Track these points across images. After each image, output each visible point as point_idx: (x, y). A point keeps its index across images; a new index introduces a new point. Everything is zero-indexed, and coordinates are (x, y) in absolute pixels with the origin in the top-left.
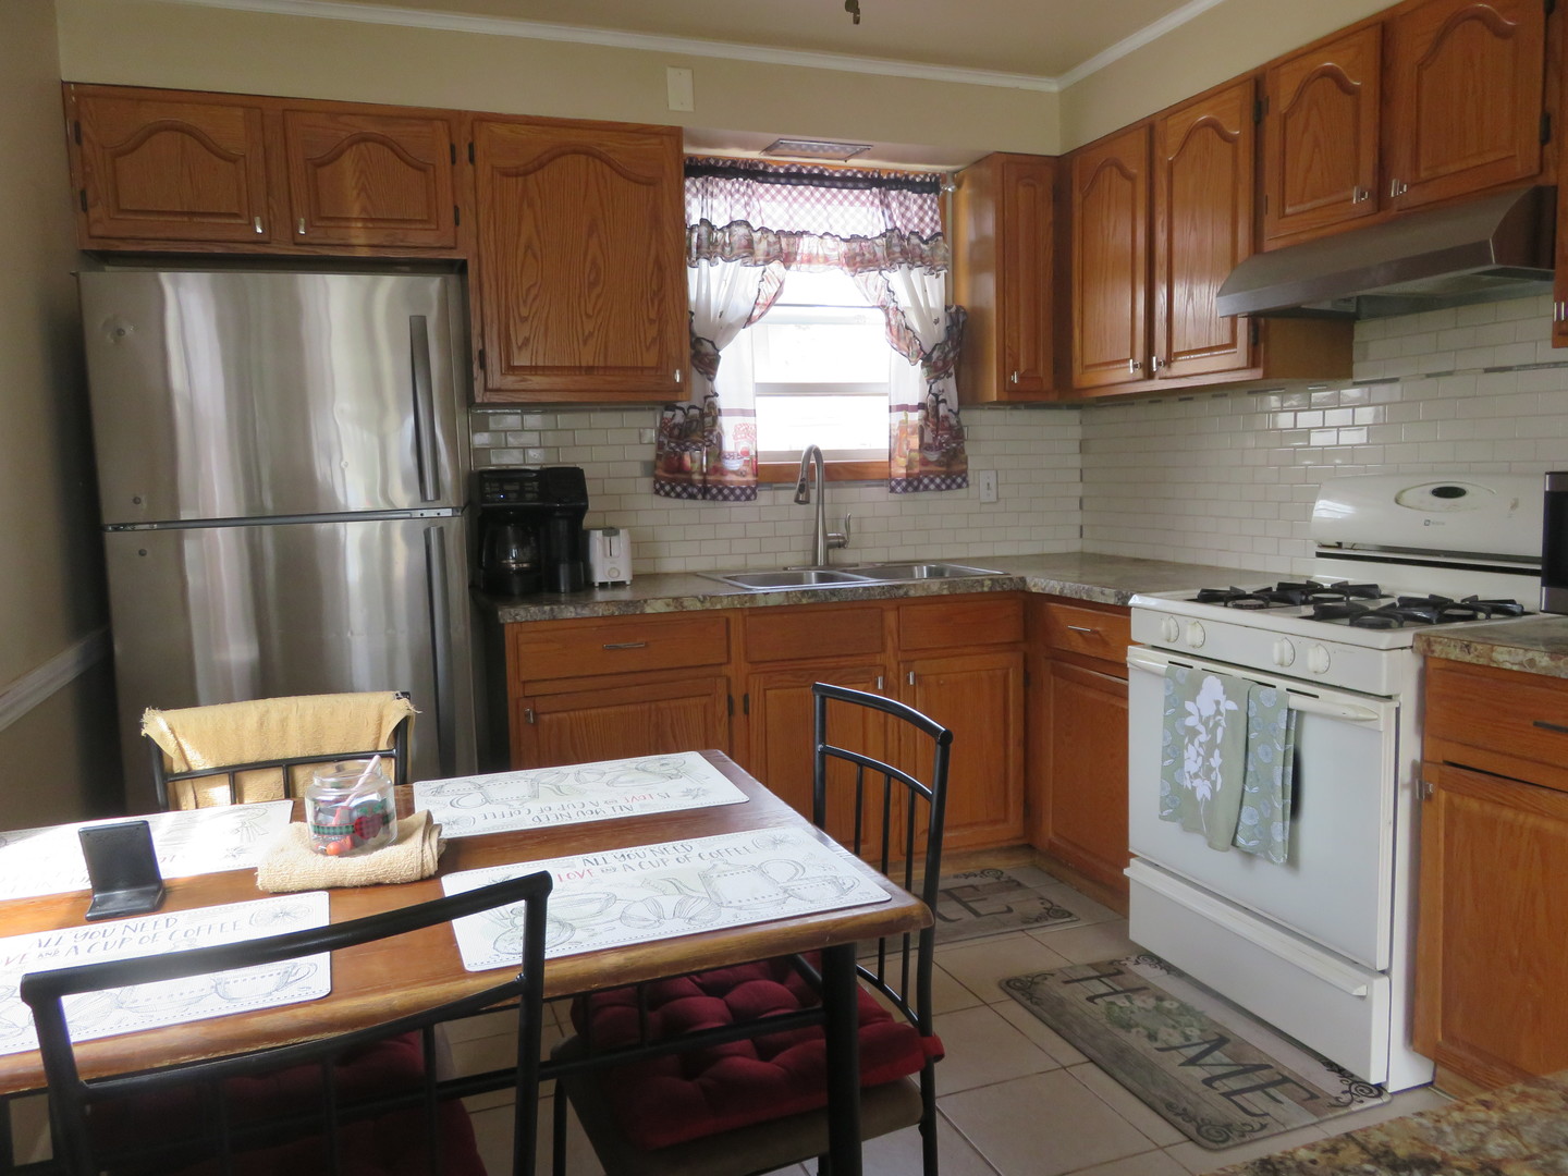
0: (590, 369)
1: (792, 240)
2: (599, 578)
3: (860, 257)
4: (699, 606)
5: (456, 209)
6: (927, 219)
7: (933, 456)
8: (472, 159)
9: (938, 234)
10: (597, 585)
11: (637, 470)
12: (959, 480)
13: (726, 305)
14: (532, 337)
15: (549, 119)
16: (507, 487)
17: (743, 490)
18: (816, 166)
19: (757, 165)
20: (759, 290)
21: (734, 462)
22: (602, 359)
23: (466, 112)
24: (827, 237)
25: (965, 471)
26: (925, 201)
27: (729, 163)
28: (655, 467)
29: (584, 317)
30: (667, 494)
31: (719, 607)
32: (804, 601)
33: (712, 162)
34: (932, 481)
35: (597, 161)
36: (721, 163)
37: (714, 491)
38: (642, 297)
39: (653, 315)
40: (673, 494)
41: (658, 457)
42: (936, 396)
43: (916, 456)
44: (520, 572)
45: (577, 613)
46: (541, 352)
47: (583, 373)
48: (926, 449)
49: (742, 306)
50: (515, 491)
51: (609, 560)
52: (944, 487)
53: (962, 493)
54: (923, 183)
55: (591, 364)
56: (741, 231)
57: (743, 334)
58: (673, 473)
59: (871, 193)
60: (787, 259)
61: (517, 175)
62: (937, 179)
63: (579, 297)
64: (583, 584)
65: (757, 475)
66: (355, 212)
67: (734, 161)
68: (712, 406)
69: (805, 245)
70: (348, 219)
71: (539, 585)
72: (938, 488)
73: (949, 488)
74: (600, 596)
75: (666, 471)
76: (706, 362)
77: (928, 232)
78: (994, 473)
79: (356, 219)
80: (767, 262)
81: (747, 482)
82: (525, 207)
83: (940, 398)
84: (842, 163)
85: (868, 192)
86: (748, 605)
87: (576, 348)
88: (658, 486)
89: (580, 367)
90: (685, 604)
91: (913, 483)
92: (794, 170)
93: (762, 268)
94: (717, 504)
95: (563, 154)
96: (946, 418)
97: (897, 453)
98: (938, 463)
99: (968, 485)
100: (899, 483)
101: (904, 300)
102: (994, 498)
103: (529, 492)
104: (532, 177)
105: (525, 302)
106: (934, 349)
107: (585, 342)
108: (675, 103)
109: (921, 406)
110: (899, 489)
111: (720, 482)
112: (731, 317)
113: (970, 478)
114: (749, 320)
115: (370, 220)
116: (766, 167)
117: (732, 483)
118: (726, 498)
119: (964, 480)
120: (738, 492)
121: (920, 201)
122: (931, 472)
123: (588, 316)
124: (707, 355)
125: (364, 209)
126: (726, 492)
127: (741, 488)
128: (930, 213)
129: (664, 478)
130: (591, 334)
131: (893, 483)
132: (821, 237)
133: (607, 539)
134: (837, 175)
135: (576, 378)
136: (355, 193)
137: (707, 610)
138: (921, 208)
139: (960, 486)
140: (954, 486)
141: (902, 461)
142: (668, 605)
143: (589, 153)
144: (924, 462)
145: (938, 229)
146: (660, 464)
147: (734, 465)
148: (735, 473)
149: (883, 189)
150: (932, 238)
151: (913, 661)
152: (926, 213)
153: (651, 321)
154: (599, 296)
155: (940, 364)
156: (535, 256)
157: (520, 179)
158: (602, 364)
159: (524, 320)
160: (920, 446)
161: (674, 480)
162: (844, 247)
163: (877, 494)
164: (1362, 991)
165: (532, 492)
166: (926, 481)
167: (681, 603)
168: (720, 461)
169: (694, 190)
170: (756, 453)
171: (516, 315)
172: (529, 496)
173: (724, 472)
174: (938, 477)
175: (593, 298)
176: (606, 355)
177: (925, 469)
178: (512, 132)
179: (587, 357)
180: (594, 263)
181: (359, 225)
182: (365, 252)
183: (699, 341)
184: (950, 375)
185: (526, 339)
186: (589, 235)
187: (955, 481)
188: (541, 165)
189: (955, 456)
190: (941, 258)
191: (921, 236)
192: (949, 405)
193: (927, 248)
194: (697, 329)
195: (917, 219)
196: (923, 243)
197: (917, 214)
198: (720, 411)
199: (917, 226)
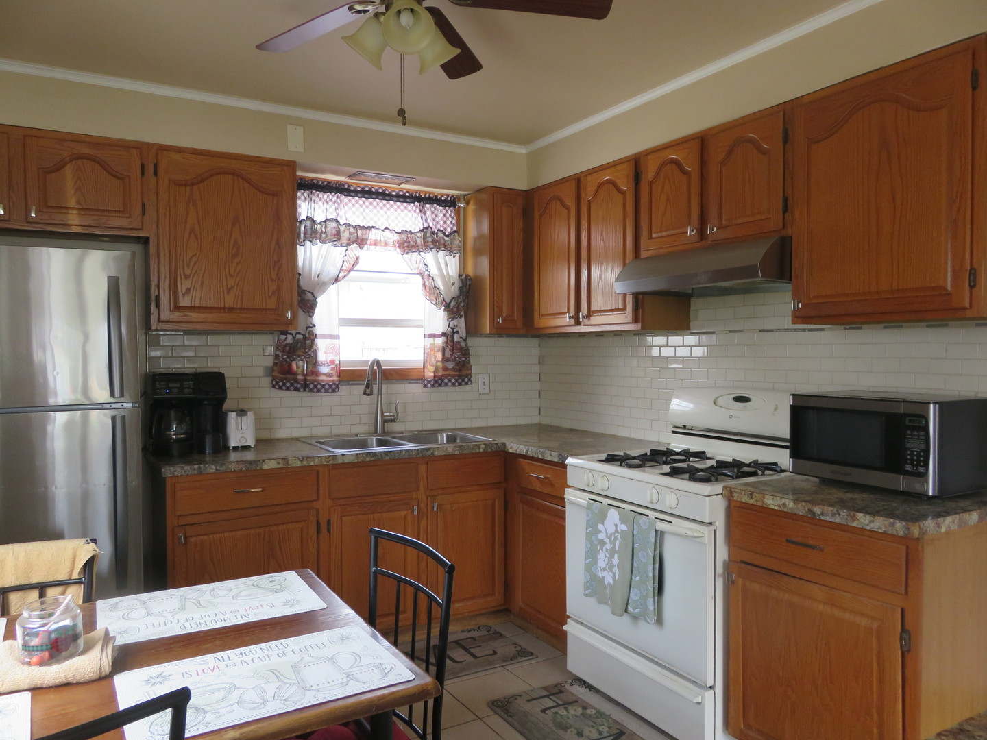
0: (231, 310)
1: (364, 232)
2: (233, 443)
3: (407, 244)
4: (299, 464)
5: (143, 205)
6: (448, 222)
7: (451, 365)
8: (155, 174)
9: (455, 232)
10: (231, 448)
11: (260, 372)
12: (466, 380)
13: (322, 270)
14: (192, 288)
15: (209, 151)
16: (171, 385)
17: (330, 386)
18: (380, 188)
19: (343, 185)
20: (343, 261)
21: (324, 368)
22: (239, 302)
23: (153, 144)
24: (387, 230)
25: (470, 374)
26: (447, 211)
27: (326, 183)
28: (273, 371)
29: (228, 277)
30: (280, 388)
31: (312, 464)
32: (368, 459)
33: (315, 182)
34: (450, 380)
35: (241, 180)
36: (321, 183)
37: (311, 386)
38: (267, 265)
39: (274, 276)
40: (284, 388)
41: (275, 364)
42: (453, 329)
43: (440, 365)
44: (177, 440)
45: (216, 469)
46: (198, 297)
47: (226, 311)
48: (446, 361)
49: (333, 271)
50: (176, 388)
51: (240, 432)
52: (457, 384)
53: (468, 387)
54: (446, 200)
55: (232, 306)
56: (332, 225)
57: (332, 288)
58: (284, 374)
59: (414, 205)
60: (361, 243)
61: (186, 185)
62: (455, 199)
63: (225, 263)
64: (222, 447)
65: (340, 376)
66: (72, 203)
67: (329, 182)
68: (311, 333)
69: (373, 235)
70: (67, 208)
71: (191, 449)
72: (453, 385)
73: (460, 384)
74: (233, 456)
75: (281, 373)
76: (307, 304)
77: (449, 230)
78: (488, 375)
79: (73, 208)
80: (349, 244)
81: (333, 381)
82: (191, 205)
83: (455, 330)
84: (397, 186)
85: (412, 204)
86: (331, 462)
87: (222, 297)
88: (274, 383)
89: (224, 308)
90: (290, 462)
91: (438, 382)
92: (367, 189)
93: (345, 248)
94: (313, 394)
95: (218, 174)
96: (459, 342)
97: (428, 363)
98: (453, 369)
99: (472, 383)
100: (429, 382)
101: (434, 271)
102: (488, 392)
103: (186, 388)
104: (196, 187)
105: (188, 266)
106: (451, 301)
107: (228, 292)
108: (293, 146)
109: (444, 335)
110: (429, 386)
111: (315, 381)
112: (324, 278)
113: (473, 379)
114: (337, 280)
115: (83, 210)
116: (349, 186)
117: (323, 381)
118: (319, 391)
119: (469, 380)
120: (327, 386)
121: (444, 212)
122: (449, 375)
123: (231, 276)
124: (308, 301)
125: (78, 202)
126: (319, 387)
128: (450, 219)
129: (279, 378)
130: (232, 287)
131: (426, 382)
132: (383, 230)
133: (239, 418)
134: (394, 193)
135: (221, 315)
136: (73, 192)
137: (305, 466)
138: (445, 215)
139: (467, 384)
140: (463, 383)
141: (432, 369)
142: (279, 463)
143: (234, 174)
144: (445, 369)
145: (455, 229)
146: (276, 368)
147: (324, 369)
148: (325, 374)
149: (422, 203)
150: (451, 234)
151: (436, 496)
152: (448, 219)
153: (273, 280)
154: (238, 263)
155: (455, 310)
156: (197, 238)
157: (188, 188)
158: (239, 306)
159: (187, 277)
160: (443, 359)
161: (285, 379)
162: (397, 237)
163: (415, 388)
164: (699, 699)
165: (189, 388)
166: (446, 381)
167: (287, 462)
168: (316, 367)
169: (303, 198)
170: (339, 362)
171: (182, 273)
172: (186, 391)
173: (317, 374)
174: (453, 378)
175: (234, 265)
176: (242, 300)
177: (446, 373)
178: (184, 158)
179: (229, 302)
180: (236, 243)
181: (75, 212)
182: (78, 229)
183: (304, 292)
184: (461, 316)
185: (188, 289)
186: (233, 226)
187: (464, 380)
188: (202, 180)
189: (464, 365)
190: (457, 246)
191: (444, 232)
192: (461, 335)
193: (448, 239)
194: (303, 284)
195: (442, 222)
196: (446, 236)
197: (442, 219)
198: (317, 336)
199: (442, 226)
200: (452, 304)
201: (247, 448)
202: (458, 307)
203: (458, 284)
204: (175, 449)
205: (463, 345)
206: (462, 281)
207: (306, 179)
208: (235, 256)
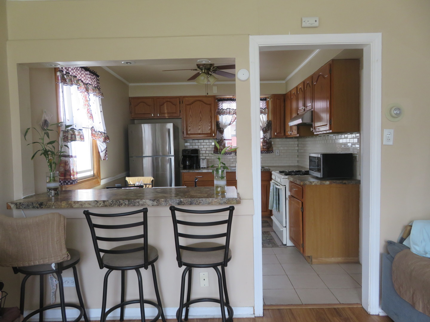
0: (200, 134)
2: (201, 167)
5: (180, 111)
6: (264, 105)
7: (265, 147)
8: (183, 103)
9: (266, 108)
11: (211, 149)
12: (271, 151)
13: (225, 122)
15: (195, 96)
16: (186, 152)
20: (232, 119)
21: (227, 148)
23: (182, 96)
25: (273, 150)
26: (264, 102)
28: (214, 149)
30: (216, 153)
34: (264, 152)
36: (226, 99)
38: (208, 122)
39: (210, 125)
41: (214, 147)
42: (264, 137)
43: (262, 147)
44: (188, 165)
45: (192, 171)
46: (192, 131)
49: (229, 122)
51: (203, 164)
53: (272, 154)
54: (263, 99)
56: (228, 110)
57: (228, 127)
62: (266, 98)
63: (198, 123)
64: (198, 167)
67: (228, 98)
68: (222, 139)
71: (191, 167)
72: (265, 153)
73: (267, 153)
76: (222, 132)
77: (264, 107)
78: (279, 150)
79: (166, 113)
80: (233, 115)
81: (230, 152)
82: (190, 110)
87: (197, 131)
88: (214, 152)
89: (198, 134)
90: (209, 171)
95: (196, 101)
96: (266, 141)
98: (266, 148)
102: (279, 155)
105: (190, 124)
106: (264, 128)
107: (199, 130)
108: (215, 92)
109: (263, 138)
112: (226, 124)
113: (274, 151)
114: (230, 124)
115: (168, 113)
116: (234, 98)
118: (228, 154)
119: (272, 151)
120: (228, 153)
121: (263, 102)
122: (264, 150)
123: (199, 126)
124: (222, 130)
125: (167, 111)
130: (200, 128)
133: (203, 160)
136: (166, 109)
138: (263, 103)
139: (271, 153)
142: (206, 171)
143: (200, 101)
145: (266, 107)
150: (264, 109)
152: (264, 104)
153: (209, 126)
155: (265, 131)
156: (191, 117)
157: (190, 106)
159: (190, 126)
160: (262, 145)
164: (282, 229)
169: (221, 103)
171: (188, 126)
172: (189, 153)
175: (200, 123)
176: (202, 132)
178: (189, 98)
179: (199, 132)
180: (201, 117)
182: (167, 118)
183: (221, 128)
184: (268, 133)
185: (190, 130)
186: (200, 113)
187: (270, 152)
188: (192, 103)
189: (270, 147)
190: (266, 112)
191: (263, 108)
192: (267, 138)
193: (264, 110)
194: (221, 126)
195: (262, 105)
196: (263, 109)
197: (262, 104)
198: (225, 140)
199: (262, 106)
200: (264, 129)
201: (205, 168)
202: (266, 130)
203: (267, 123)
204: (187, 167)
205: (268, 141)
206: (268, 122)
207: (221, 98)
208: (200, 121)
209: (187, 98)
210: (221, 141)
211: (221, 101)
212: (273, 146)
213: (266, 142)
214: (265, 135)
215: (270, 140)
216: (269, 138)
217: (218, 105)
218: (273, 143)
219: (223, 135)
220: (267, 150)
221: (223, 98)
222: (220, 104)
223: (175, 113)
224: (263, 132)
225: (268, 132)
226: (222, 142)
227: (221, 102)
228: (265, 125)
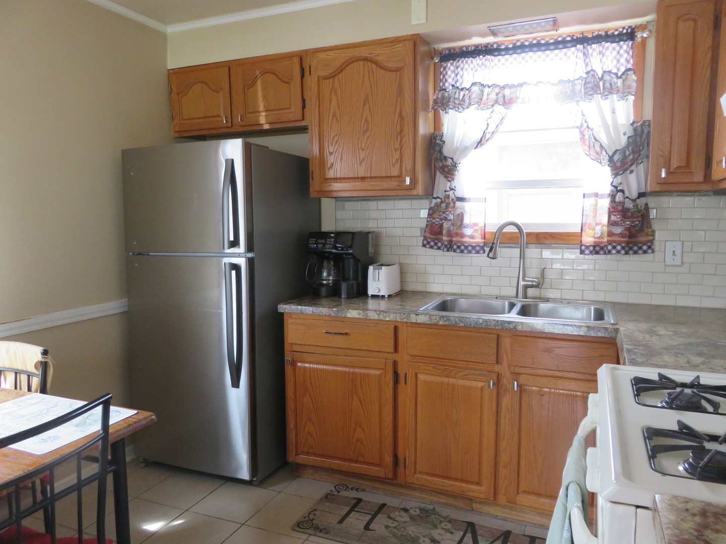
0: (363, 179)
1: (513, 90)
2: (371, 292)
3: (563, 94)
4: (376, 317)
5: (303, 100)
6: (623, 60)
7: (618, 230)
8: (310, 73)
9: (629, 70)
10: (370, 296)
11: (418, 233)
12: (645, 248)
13: (464, 136)
14: (335, 163)
15: (347, 44)
17: (474, 247)
18: (535, 39)
19: (492, 46)
20: (488, 124)
21: (470, 230)
22: (369, 171)
23: (310, 49)
24: (541, 84)
25: (652, 241)
26: (621, 47)
27: (473, 48)
28: (425, 232)
29: (360, 150)
30: (432, 247)
31: (388, 319)
32: (441, 323)
33: (464, 49)
37: (455, 247)
38: (391, 136)
39: (397, 146)
40: (435, 247)
41: (427, 226)
42: (616, 187)
43: (605, 228)
44: (326, 285)
45: (313, 312)
46: (339, 170)
47: (360, 180)
48: (612, 225)
50: (322, 243)
51: (377, 283)
52: (623, 252)
53: (649, 256)
54: (621, 34)
55: (363, 176)
56: (477, 89)
57: (474, 154)
58: (435, 235)
59: (577, 49)
60: (507, 103)
61: (330, 78)
62: (633, 29)
63: (358, 139)
65: (485, 238)
66: (261, 108)
67: (477, 46)
69: (524, 92)
70: (259, 112)
71: (333, 294)
72: (618, 252)
73: (627, 253)
75: (431, 234)
76: (449, 171)
77: (623, 69)
78: (680, 244)
79: (262, 111)
80: (493, 106)
81: (477, 242)
82: (333, 93)
83: (619, 188)
84: (554, 32)
85: (573, 49)
86: (405, 320)
87: (356, 168)
88: (425, 242)
89: (358, 178)
91: (597, 249)
92: (518, 44)
93: (491, 110)
95: (353, 62)
96: (624, 204)
97: (587, 226)
98: (621, 235)
99: (653, 252)
100: (587, 247)
101: (595, 123)
102: (680, 263)
103: (328, 244)
104: (336, 78)
105: (332, 145)
107: (360, 164)
108: (416, 20)
109: (608, 195)
110: (587, 252)
111: (460, 242)
112: (467, 143)
113: (657, 245)
114: (480, 143)
115: (268, 112)
116: (499, 46)
117: (466, 242)
118: (470, 252)
119: (649, 247)
120: (470, 248)
121: (618, 48)
122: (614, 241)
123: (362, 150)
124: (447, 166)
125: (265, 106)
126: (462, 248)
127: (472, 246)
128: (625, 55)
129: (430, 238)
130: (364, 159)
131: (583, 248)
132: (536, 85)
133: (377, 271)
134: (543, 42)
135: (356, 183)
136: (262, 99)
137: (380, 320)
138: (618, 52)
139: (645, 252)
140: (640, 252)
141: (591, 233)
142: (359, 314)
143: (366, 59)
144: (610, 234)
145: (629, 66)
146: (427, 230)
147: (468, 232)
148: (468, 236)
149: (585, 44)
150: (623, 74)
151: (520, 374)
152: (622, 56)
153: (396, 150)
154: (368, 138)
155: (619, 164)
156: (337, 120)
157: (331, 80)
158: (369, 175)
159: (331, 154)
160: (608, 222)
161: (436, 239)
162: (554, 89)
163: (572, 254)
165: (330, 244)
166: (610, 247)
167: (367, 314)
168: (461, 229)
169: (452, 68)
170: (485, 225)
171: (328, 152)
172: (328, 246)
173: (463, 236)
174: (619, 245)
175: (365, 138)
176: (371, 170)
177: (610, 239)
178: (328, 55)
179: (361, 173)
180: (366, 120)
181: (264, 114)
182: (267, 127)
183: (445, 158)
184: (632, 172)
185: (332, 164)
186: (364, 105)
187: (640, 248)
188: (341, 69)
189: (641, 230)
190: (629, 87)
191: (616, 74)
192: (627, 194)
193: (620, 82)
194: (446, 151)
195: (615, 62)
196: (618, 78)
197: (615, 58)
198: (461, 199)
199: (616, 66)
200: (616, 158)
201: (383, 297)
202: (623, 160)
203: (630, 132)
204: (323, 291)
205: (629, 205)
206: (635, 130)
207: (454, 49)
208: (365, 132)
209: (322, 56)
210: (443, 205)
211: (454, 60)
212: (655, 226)
213: (620, 208)
214: (619, 179)
215: (642, 202)
216: (634, 194)
217: (441, 73)
218: (653, 213)
219: (455, 184)
220: (628, 243)
221: (461, 48)
222: (449, 73)
223: (289, 108)
224: (612, 170)
225: (633, 167)
226: (447, 207)
227: (452, 64)
228: (624, 141)
